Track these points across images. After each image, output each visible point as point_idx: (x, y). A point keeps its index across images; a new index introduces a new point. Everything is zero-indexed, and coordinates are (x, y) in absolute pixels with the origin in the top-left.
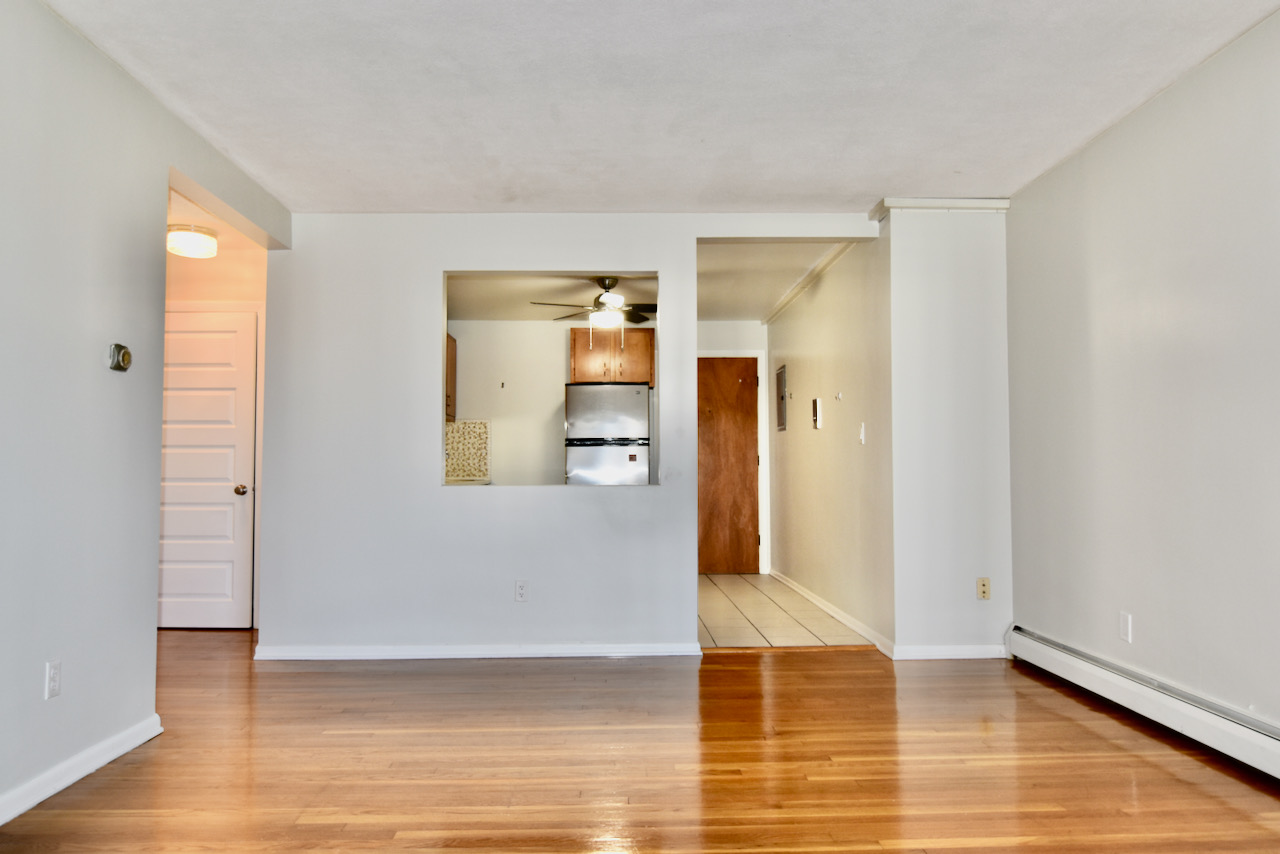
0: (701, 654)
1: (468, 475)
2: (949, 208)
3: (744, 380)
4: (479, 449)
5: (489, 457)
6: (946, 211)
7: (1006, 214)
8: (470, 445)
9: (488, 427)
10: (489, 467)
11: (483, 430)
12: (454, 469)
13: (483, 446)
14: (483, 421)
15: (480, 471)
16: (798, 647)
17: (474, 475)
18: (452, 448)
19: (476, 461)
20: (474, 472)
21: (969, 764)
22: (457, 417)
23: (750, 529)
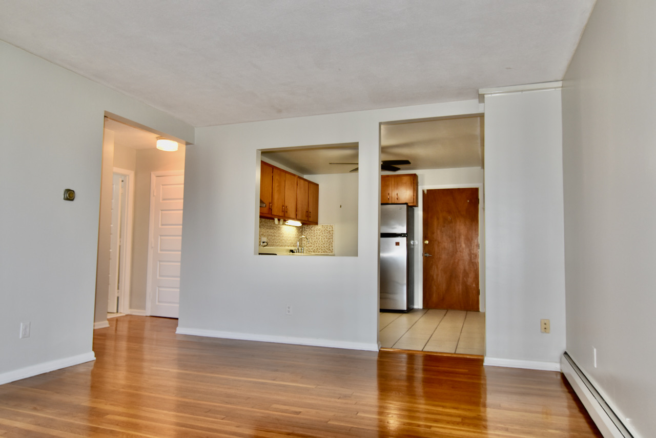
0: (378, 351)
1: (324, 252)
2: (522, 91)
3: (470, 201)
4: (329, 239)
5: (333, 243)
6: (521, 93)
7: (562, 90)
8: (325, 237)
9: (334, 228)
10: (333, 248)
11: (331, 229)
12: (317, 249)
13: (331, 237)
14: (331, 225)
15: (330, 250)
16: (437, 353)
17: (327, 252)
18: (317, 238)
19: (328, 245)
20: (327, 251)
21: (433, 429)
22: (319, 223)
23: (474, 285)
